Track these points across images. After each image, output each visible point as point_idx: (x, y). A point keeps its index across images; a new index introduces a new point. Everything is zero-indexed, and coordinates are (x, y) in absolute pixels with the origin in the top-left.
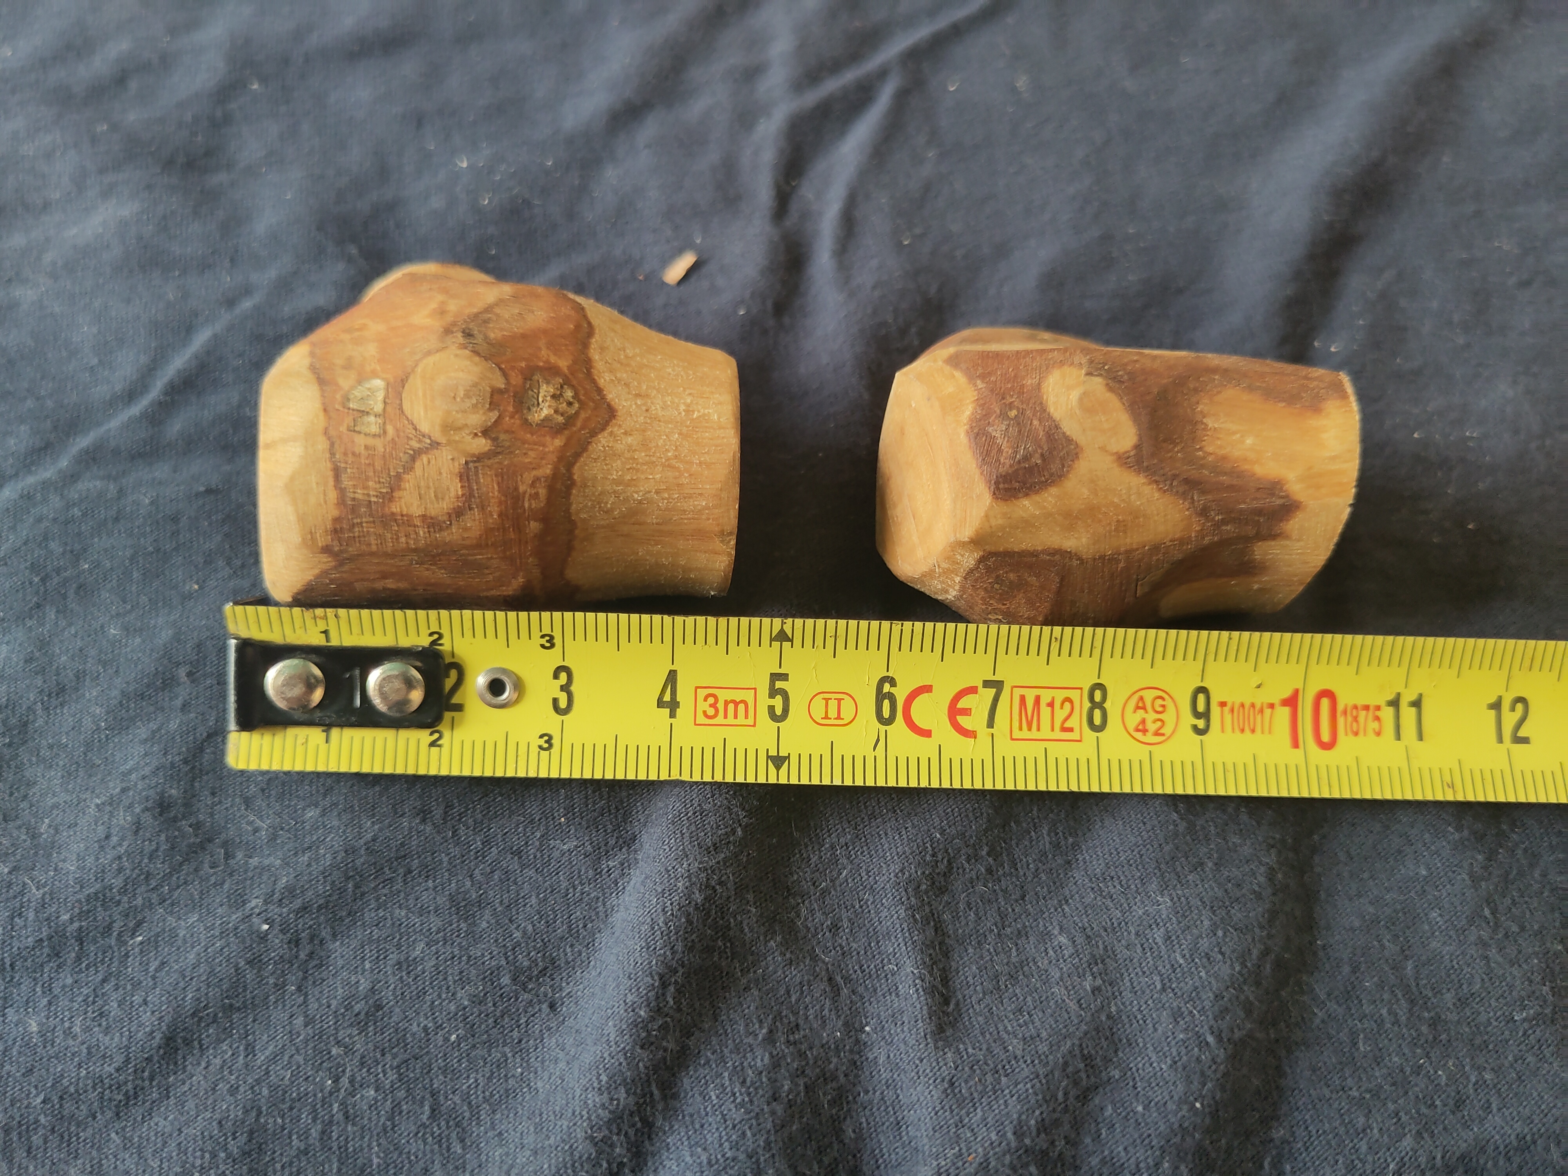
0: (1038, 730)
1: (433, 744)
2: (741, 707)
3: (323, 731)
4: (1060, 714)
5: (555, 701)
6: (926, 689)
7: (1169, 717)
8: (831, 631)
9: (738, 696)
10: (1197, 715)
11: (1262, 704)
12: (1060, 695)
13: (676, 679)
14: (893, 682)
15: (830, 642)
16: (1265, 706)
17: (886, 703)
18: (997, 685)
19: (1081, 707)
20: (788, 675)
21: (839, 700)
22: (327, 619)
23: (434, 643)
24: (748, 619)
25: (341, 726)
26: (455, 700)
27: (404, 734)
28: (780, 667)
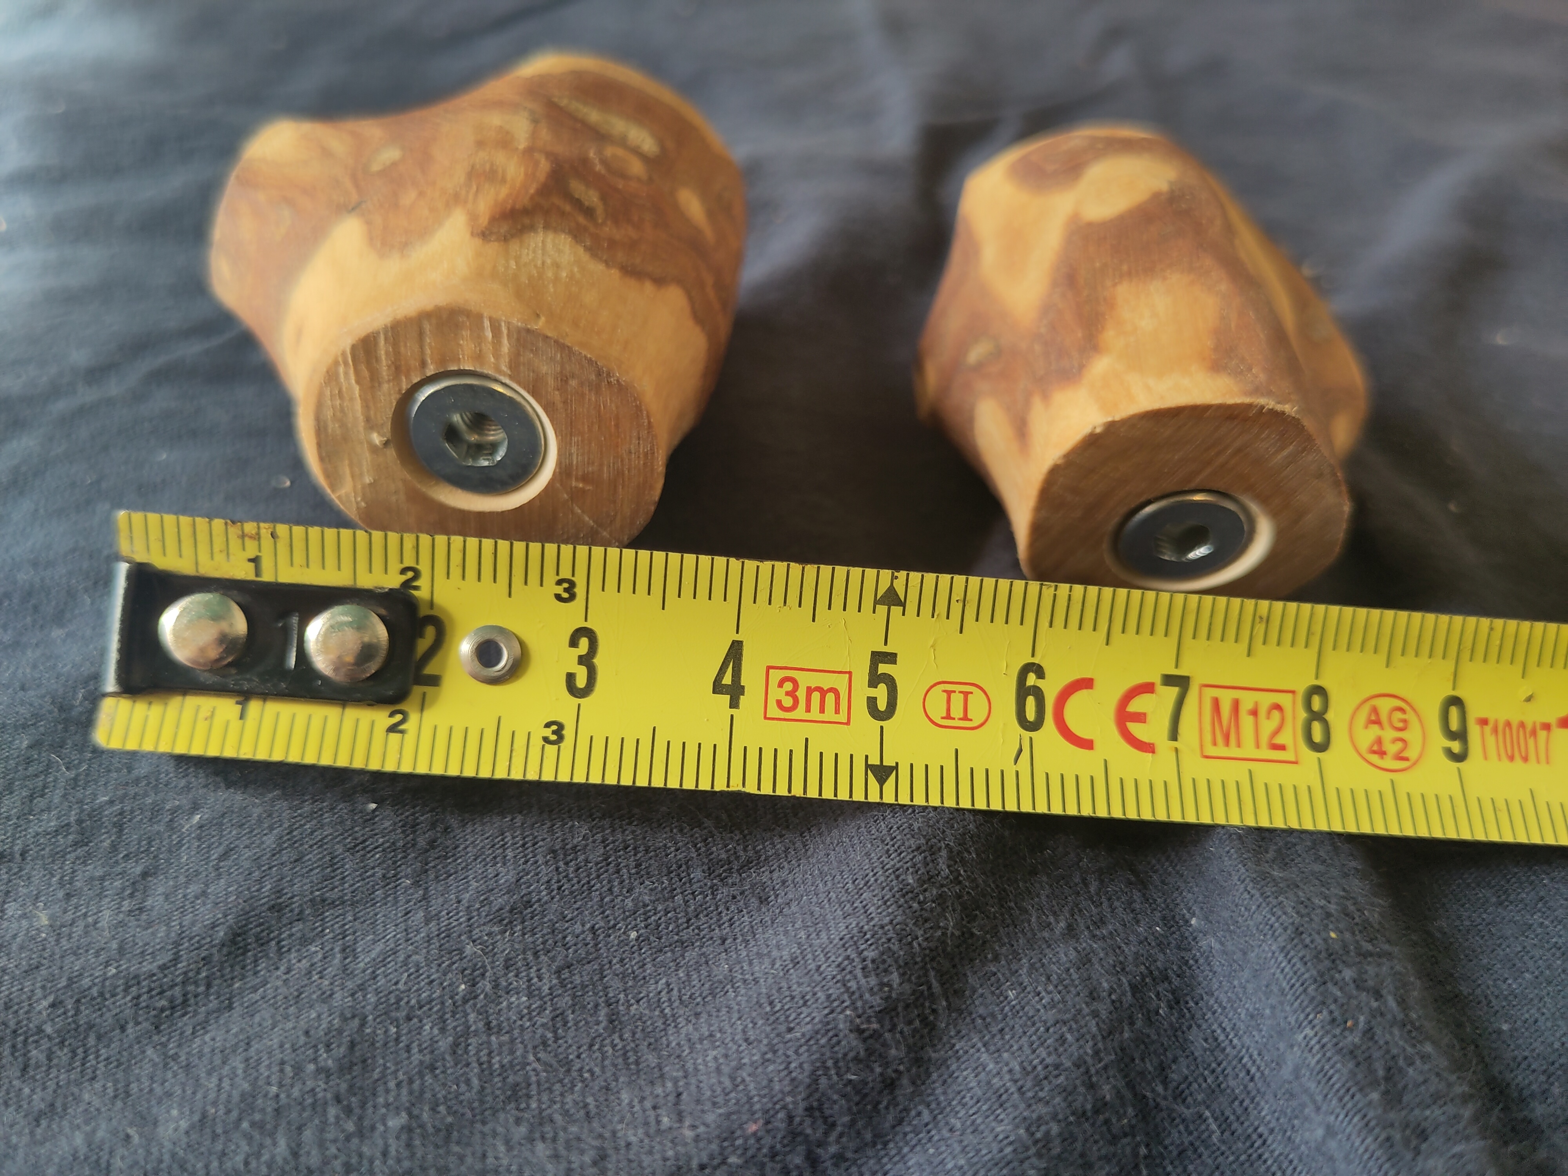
0: (1239, 745)
1: (393, 729)
2: (830, 698)
3: (238, 703)
4: (1268, 726)
5: (570, 678)
6: (1086, 684)
7: (1413, 735)
8: (958, 594)
9: (826, 681)
10: (1451, 735)
11: (1534, 723)
12: (1266, 700)
13: (741, 655)
14: (1040, 672)
15: (956, 608)
16: (1538, 727)
17: (1031, 702)
18: (1180, 682)
19: (1294, 718)
20: (895, 655)
21: (966, 694)
22: (259, 539)
23: (407, 584)
24: (846, 568)
25: (265, 696)
26: (429, 670)
27: (353, 714)
28: (886, 643)
